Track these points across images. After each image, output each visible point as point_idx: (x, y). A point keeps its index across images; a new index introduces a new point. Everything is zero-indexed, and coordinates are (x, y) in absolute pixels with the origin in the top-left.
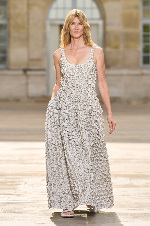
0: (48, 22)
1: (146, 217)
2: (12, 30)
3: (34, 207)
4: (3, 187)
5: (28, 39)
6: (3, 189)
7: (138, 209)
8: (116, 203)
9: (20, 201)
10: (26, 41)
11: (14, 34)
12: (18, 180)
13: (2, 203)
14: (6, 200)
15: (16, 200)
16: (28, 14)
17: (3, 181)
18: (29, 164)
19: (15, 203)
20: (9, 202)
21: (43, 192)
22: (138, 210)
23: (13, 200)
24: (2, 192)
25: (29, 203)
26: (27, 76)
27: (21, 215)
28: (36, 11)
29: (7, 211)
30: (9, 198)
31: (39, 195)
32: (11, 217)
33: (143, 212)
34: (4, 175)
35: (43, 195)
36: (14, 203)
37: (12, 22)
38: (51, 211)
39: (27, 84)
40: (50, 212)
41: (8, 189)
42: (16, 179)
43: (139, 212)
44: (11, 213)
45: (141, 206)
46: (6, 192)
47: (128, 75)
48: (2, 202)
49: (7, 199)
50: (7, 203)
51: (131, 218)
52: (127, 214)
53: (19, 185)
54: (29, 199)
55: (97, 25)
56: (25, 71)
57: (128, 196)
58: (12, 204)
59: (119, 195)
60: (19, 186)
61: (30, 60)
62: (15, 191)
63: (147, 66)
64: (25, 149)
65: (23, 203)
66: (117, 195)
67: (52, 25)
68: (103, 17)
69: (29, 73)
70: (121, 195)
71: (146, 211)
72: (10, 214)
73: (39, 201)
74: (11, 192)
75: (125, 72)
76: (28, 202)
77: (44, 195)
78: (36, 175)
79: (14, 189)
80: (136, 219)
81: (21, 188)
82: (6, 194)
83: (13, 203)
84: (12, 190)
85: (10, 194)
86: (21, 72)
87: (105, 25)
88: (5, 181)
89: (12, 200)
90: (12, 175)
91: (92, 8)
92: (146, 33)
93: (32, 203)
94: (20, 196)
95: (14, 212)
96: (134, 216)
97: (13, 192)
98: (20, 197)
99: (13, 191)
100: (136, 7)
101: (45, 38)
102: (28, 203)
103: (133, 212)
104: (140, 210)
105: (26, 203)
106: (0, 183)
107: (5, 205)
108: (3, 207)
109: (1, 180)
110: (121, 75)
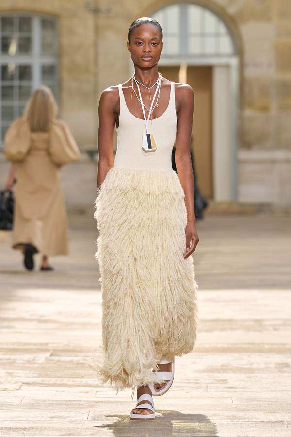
2: (65, 75)
4: (83, 372)
5: (95, 93)
6: (83, 377)
10: (92, 97)
11: (69, 82)
13: (85, 402)
14: (92, 397)
16: (96, 45)
17: (81, 361)
19: (112, 402)
20: (100, 401)
24: (81, 381)
28: (112, 40)
29: (98, 417)
30: (97, 393)
34: (81, 351)
36: (108, 403)
37: (66, 61)
46: (90, 381)
48: (86, 401)
49: (93, 395)
50: (95, 403)
55: (227, 67)
56: (92, 153)
58: (105, 404)
65: (127, 402)
68: (239, 51)
75: (280, 155)
82: (90, 386)
86: (84, 157)
87: (242, 66)
88: (84, 362)
89: (105, 397)
91: (217, 35)
105: (129, 402)
106: (76, 365)
107: (93, 406)
108: (90, 409)
109: (75, 359)
110: (274, 162)
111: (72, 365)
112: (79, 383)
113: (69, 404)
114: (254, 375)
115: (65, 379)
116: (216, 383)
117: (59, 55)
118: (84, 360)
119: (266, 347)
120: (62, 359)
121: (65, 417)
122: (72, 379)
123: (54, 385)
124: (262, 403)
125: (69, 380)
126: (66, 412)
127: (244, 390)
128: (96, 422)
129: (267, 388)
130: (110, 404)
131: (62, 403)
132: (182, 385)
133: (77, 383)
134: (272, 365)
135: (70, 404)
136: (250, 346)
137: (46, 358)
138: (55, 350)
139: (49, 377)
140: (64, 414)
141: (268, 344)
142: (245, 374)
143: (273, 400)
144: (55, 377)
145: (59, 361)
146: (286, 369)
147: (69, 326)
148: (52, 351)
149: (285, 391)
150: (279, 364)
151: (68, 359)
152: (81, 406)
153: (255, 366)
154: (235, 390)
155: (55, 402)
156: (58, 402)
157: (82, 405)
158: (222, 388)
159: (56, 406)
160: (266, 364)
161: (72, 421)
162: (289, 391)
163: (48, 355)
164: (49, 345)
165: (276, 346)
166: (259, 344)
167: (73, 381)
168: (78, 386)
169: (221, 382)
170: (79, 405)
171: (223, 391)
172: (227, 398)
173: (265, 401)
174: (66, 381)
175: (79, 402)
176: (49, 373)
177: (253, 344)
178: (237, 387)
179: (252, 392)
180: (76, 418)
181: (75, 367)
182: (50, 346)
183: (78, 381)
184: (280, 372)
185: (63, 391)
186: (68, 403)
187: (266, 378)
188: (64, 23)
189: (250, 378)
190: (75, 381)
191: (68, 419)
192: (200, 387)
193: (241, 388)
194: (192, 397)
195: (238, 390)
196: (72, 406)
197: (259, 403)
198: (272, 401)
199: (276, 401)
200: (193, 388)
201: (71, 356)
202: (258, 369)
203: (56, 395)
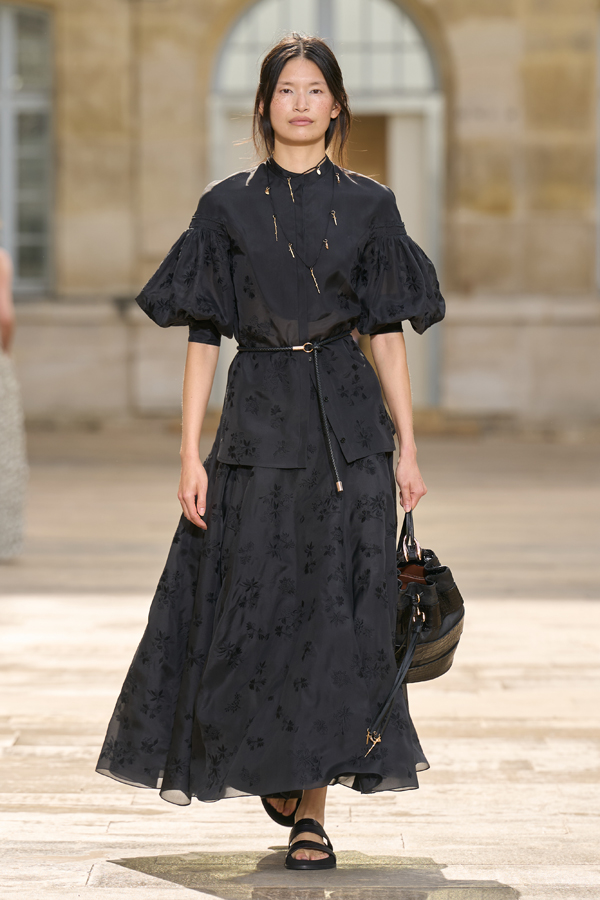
0: (216, 105)
2: (69, 137)
4: (82, 779)
5: (133, 172)
6: (82, 790)
8: (556, 846)
9: (160, 835)
10: (125, 182)
11: (76, 150)
13: (85, 846)
14: (100, 834)
15: (143, 835)
16: (134, 69)
17: (79, 756)
20: (117, 843)
23: (131, 835)
24: (78, 800)
25: (197, 844)
26: (132, 326)
28: (168, 60)
29: (110, 877)
30: (112, 825)
31: (233, 812)
34: (79, 733)
35: (248, 812)
36: (134, 848)
37: (69, 104)
39: (130, 359)
41: (101, 788)
44: (130, 885)
46: (98, 800)
47: (549, 322)
48: (87, 843)
49: (104, 829)
50: (107, 847)
54: (196, 828)
55: (419, 117)
56: (123, 304)
58: (128, 850)
59: (565, 814)
61: (145, 260)
62: (132, 796)
65: (175, 845)
66: (555, 815)
67: (234, 116)
68: (445, 83)
69: (137, 313)
70: (571, 814)
72: (127, 888)
73: (238, 836)
74: (118, 799)
75: (533, 308)
76: (195, 840)
77: (253, 812)
82: (98, 810)
84: (119, 791)
85: (113, 811)
86: (105, 311)
87: (451, 117)
88: (87, 757)
89: (128, 835)
91: (398, 48)
93: (211, 844)
94: (156, 816)
95: (144, 884)
98: (159, 820)
99: (124, 796)
100: (581, 43)
102: (192, 844)
105: (184, 845)
106: (68, 765)
107: (100, 855)
108: (94, 861)
109: (67, 750)
110: (520, 323)
111: (59, 765)
112: (74, 803)
113: (49, 851)
114: (454, 786)
115: (45, 795)
116: (370, 805)
117: (54, 92)
118: (85, 753)
119: (484, 725)
120: (38, 750)
121: (39, 879)
122: (58, 795)
123: (21, 808)
124: (466, 847)
125: (52, 798)
126: (43, 868)
127: (430, 819)
128: (105, 888)
129: (480, 815)
130: (138, 849)
131: (34, 846)
133: (69, 803)
134: (495, 766)
135: (52, 850)
136: (450, 724)
137: (5, 749)
138: (24, 732)
139: (11, 792)
140: (37, 871)
141: (487, 719)
142: (435, 784)
143: (490, 841)
144: (22, 792)
145: (32, 755)
146: (523, 774)
147: (54, 676)
148: (17, 734)
149: (517, 821)
150: (508, 762)
151: (51, 750)
152: (75, 855)
153: (456, 767)
154: (410, 819)
155: (19, 846)
156: (27, 846)
157: (78, 851)
158: (383, 815)
159: (21, 855)
160: (481, 762)
161: (54, 886)
162: (526, 821)
163: (8, 742)
164: (13, 721)
165: (504, 724)
166: (470, 719)
167: (61, 800)
168: (72, 810)
169: (381, 802)
170: (72, 851)
171: (384, 822)
172: (392, 836)
173: (474, 844)
174: (45, 799)
175: (72, 846)
176: (11, 782)
177: (455, 719)
178: (415, 812)
179: (447, 823)
180: (62, 881)
181: (67, 768)
182: (13, 723)
183: (72, 800)
184: (510, 779)
185: (38, 822)
186: (48, 847)
187: (480, 793)
188: (66, 22)
189: (444, 792)
190: (65, 800)
191: (45, 883)
192: (336, 812)
193: (423, 815)
195: (416, 819)
196: (55, 855)
197: (462, 847)
198: (488, 844)
199: (498, 844)
201: (58, 745)
202: (464, 774)
203: (23, 831)
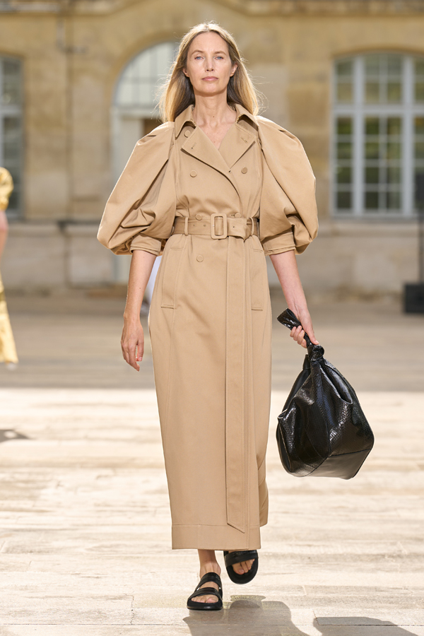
0: (115, 113)
1: (336, 563)
2: (32, 131)
3: (76, 538)
4: (7, 492)
5: (68, 150)
6: (6, 498)
7: (319, 543)
9: (45, 524)
10: (64, 156)
11: (37, 138)
12: (40, 478)
14: (12, 524)
15: (37, 525)
16: (69, 92)
17: (7, 478)
18: (69, 439)
19: (34, 530)
20: (21, 529)
21: (99, 505)
22: (319, 546)
23: (29, 524)
24: (3, 504)
26: (68, 237)
27: (45, 557)
28: (88, 87)
29: (14, 548)
30: (20, 519)
31: (89, 511)
32: (24, 563)
33: (331, 551)
37: (32, 112)
38: (117, 549)
39: (67, 255)
40: (114, 551)
41: (17, 498)
42: (38, 474)
43: (322, 551)
44: (23, 552)
45: (326, 537)
46: (14, 504)
48: (4, 529)
49: (15, 521)
50: (14, 531)
51: (301, 565)
52: (293, 556)
53: (44, 487)
54: (67, 520)
56: (62, 224)
57: (297, 513)
60: (43, 491)
61: (75, 200)
62: (33, 502)
63: (344, 214)
64: (59, 405)
65: (53, 530)
67: (126, 119)
69: (71, 229)
71: (338, 548)
72: (21, 555)
73: (89, 525)
74: (25, 504)
76: (65, 527)
78: (84, 465)
79: (33, 498)
80: (314, 567)
81: (49, 495)
82: (13, 510)
83: (30, 530)
85: (22, 510)
86: (52, 228)
89: (27, 524)
90: (27, 465)
92: (344, 138)
93: (73, 530)
95: (31, 552)
96: (309, 560)
97: (27, 504)
99: (29, 502)
100: (321, 78)
101: (108, 148)
103: (307, 551)
104: (324, 546)
107: (9, 535)
108: (6, 539)
117: (24, 105)
132: (125, 509)
188: (31, 66)
192: (147, 511)
194: (134, 525)
200: (138, 512)
